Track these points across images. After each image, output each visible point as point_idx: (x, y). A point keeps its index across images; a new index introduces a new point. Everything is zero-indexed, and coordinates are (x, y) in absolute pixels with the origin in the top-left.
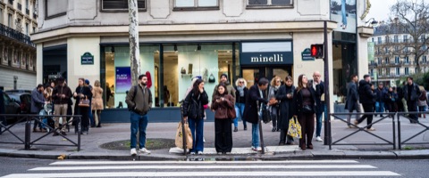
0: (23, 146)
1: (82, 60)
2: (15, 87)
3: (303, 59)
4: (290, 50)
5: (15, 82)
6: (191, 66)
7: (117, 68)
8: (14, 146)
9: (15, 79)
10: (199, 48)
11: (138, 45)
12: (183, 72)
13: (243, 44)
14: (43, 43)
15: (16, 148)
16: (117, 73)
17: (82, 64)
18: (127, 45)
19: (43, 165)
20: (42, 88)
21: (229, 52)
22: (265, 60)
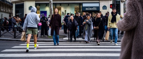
0: (13, 37)
1: (29, 9)
2: (2, 18)
3: (103, 9)
4: (99, 6)
5: (2, 16)
6: (65, 11)
7: (41, 11)
8: (10, 37)
9: (2, 15)
10: (68, 5)
11: (52, 4)
12: (63, 13)
13: (83, 4)
14: (15, 3)
15: (11, 38)
16: (41, 13)
17: (29, 10)
18: (49, 4)
19: (23, 44)
20: (15, 18)
21: (78, 6)
22: (91, 9)
